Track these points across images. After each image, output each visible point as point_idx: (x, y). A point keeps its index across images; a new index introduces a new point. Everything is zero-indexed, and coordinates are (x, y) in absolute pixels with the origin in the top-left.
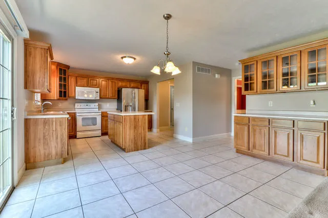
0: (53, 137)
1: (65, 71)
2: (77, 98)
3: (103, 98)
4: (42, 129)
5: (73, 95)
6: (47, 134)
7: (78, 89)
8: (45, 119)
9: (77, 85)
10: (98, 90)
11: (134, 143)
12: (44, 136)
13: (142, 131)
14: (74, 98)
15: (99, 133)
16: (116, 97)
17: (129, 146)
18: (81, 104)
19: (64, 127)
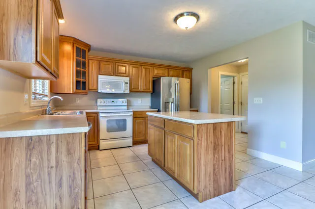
0: (50, 183)
1: (84, 51)
2: (99, 91)
3: (134, 91)
4: (23, 166)
5: (95, 87)
6: (35, 177)
7: (102, 78)
8: (31, 138)
9: (100, 73)
10: (127, 79)
11: (214, 180)
12: (28, 184)
13: (227, 155)
14: (96, 91)
15: (130, 141)
16: (151, 90)
17: (206, 187)
18: (105, 100)
19: (77, 155)
